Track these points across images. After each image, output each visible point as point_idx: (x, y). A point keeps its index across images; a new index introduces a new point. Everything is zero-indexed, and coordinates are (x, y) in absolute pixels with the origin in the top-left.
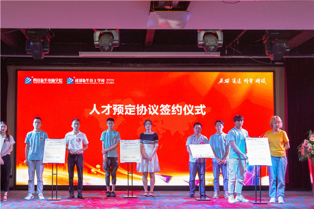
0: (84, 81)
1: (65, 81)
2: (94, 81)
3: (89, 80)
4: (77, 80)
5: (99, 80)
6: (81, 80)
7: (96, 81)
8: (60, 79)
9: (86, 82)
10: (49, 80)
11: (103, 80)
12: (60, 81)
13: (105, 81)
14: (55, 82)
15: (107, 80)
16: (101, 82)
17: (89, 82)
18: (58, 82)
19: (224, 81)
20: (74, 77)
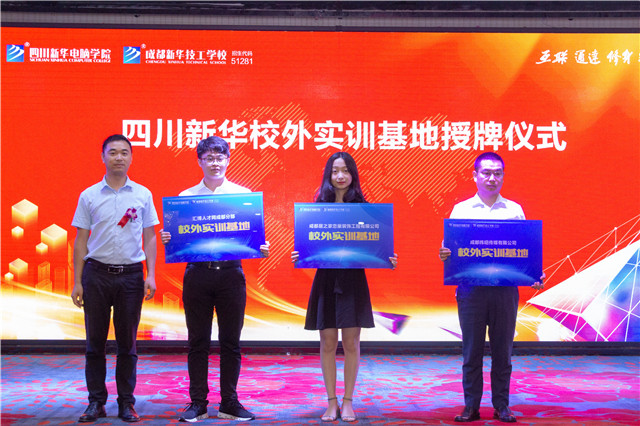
0: (170, 55)
1: (117, 56)
2: (197, 56)
3: (184, 53)
4: (150, 54)
5: (212, 53)
6: (161, 53)
7: (204, 55)
8: (103, 51)
9: (176, 59)
10: (74, 53)
11: (222, 55)
12: (105, 55)
13: (229, 56)
14: (91, 57)
15: (234, 53)
16: (216, 58)
17: (184, 59)
18: (99, 57)
19: (552, 57)
20: (144, 46)
